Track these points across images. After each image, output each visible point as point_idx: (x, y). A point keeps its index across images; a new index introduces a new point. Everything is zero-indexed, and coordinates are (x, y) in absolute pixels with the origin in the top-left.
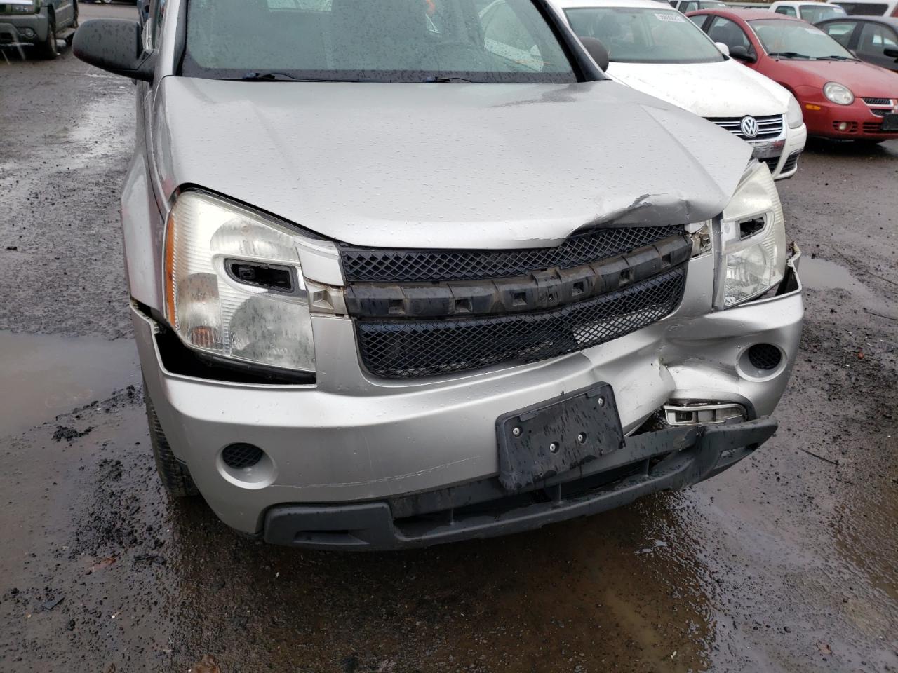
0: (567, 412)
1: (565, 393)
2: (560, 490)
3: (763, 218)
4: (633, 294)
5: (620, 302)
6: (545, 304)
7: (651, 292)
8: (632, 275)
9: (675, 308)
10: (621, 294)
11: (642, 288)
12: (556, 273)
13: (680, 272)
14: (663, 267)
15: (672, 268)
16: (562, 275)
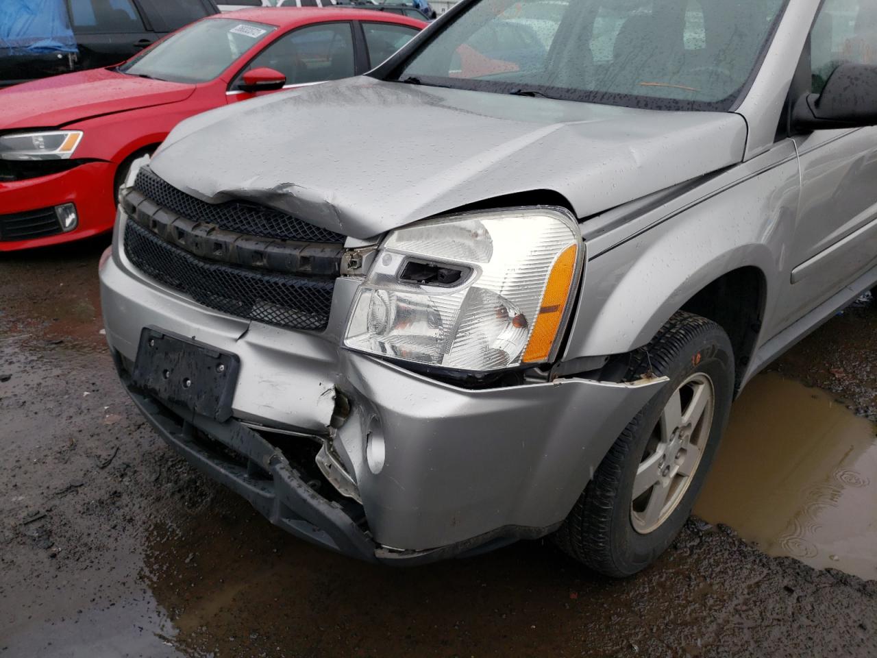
0: (184, 353)
1: (194, 337)
2: (185, 424)
3: (460, 272)
4: (268, 282)
5: (257, 283)
6: (194, 249)
7: (288, 289)
8: (265, 261)
9: (326, 327)
10: (259, 276)
11: (281, 280)
12: (213, 229)
13: (328, 287)
14: (302, 269)
15: (315, 275)
16: (214, 232)
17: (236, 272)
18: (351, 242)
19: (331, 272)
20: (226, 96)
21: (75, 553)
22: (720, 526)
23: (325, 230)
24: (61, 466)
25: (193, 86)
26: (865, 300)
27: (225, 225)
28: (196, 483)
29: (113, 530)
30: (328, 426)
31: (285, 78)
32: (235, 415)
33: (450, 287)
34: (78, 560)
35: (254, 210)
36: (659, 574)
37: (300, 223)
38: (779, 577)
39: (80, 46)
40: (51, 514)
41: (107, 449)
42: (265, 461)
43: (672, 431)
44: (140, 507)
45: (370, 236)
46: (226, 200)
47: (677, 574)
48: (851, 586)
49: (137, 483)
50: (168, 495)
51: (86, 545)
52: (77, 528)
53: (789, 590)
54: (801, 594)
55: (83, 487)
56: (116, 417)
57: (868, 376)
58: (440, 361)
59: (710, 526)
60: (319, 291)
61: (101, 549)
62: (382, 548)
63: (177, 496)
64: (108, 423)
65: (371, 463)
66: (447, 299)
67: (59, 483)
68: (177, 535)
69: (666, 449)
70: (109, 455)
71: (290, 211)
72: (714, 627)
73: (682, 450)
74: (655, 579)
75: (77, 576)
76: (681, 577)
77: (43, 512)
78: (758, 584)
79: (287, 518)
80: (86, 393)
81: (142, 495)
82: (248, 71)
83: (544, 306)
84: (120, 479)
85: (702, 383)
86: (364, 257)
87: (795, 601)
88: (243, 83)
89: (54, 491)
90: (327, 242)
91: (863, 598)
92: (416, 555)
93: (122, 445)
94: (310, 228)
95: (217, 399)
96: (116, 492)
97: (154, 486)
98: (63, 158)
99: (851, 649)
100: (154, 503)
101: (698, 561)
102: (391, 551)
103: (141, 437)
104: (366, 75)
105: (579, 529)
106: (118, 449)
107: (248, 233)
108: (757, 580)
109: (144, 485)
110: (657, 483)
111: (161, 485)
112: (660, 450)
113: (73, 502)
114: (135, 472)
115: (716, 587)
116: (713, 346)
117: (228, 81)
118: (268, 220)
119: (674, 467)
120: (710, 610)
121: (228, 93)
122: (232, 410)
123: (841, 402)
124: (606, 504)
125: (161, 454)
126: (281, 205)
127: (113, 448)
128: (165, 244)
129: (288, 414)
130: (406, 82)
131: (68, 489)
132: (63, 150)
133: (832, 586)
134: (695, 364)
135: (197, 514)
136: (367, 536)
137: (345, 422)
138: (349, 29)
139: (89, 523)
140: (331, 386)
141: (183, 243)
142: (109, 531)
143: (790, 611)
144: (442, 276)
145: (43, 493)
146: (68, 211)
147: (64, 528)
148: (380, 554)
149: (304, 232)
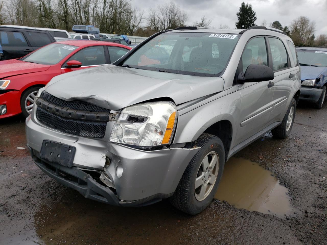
1: (61, 142)
2: (56, 170)
3: (144, 119)
4: (86, 124)
5: (82, 125)
6: (62, 115)
7: (92, 126)
8: (85, 118)
9: (104, 137)
10: (83, 123)
11: (90, 123)
12: (68, 109)
13: (105, 125)
14: (97, 120)
15: (101, 121)
16: (68, 110)
17: (75, 121)
18: (112, 111)
19: (106, 120)
20: (61, 69)
21: (16, 215)
22: (223, 201)
23: (104, 108)
24: (8, 190)
25: (49, 66)
26: (271, 136)
27: (72, 107)
28: (56, 193)
29: (29, 208)
30: (104, 167)
31: (82, 64)
32: (74, 165)
33: (141, 123)
34: (17, 217)
35: (81, 103)
36: (205, 214)
37: (96, 107)
38: (240, 214)
39: (3, 51)
40: (6, 204)
41: (24, 184)
42: (84, 178)
43: (206, 169)
44: (37, 201)
45: (118, 110)
46: (73, 100)
47: (210, 214)
48: (260, 215)
49: (35, 194)
50: (46, 197)
51: (20, 213)
52: (16, 208)
53: (242, 217)
54: (246, 218)
55: (16, 196)
56: (26, 175)
57: (270, 158)
58: (139, 144)
59: (220, 201)
60: (102, 126)
61: (25, 214)
62: (121, 201)
63: (50, 198)
64: (23, 176)
65: (118, 175)
66: (140, 127)
67: (8, 195)
68: (51, 209)
69: (205, 174)
70: (25, 186)
71: (93, 103)
72: (220, 228)
73: (210, 175)
74: (203, 216)
75: (18, 222)
76: (211, 215)
77: (3, 203)
78: (233, 216)
79: (91, 194)
80: (14, 167)
81: (37, 198)
82: (69, 61)
83: (167, 128)
84: (29, 193)
85: (215, 155)
86: (116, 116)
87: (244, 220)
88: (67, 65)
89: (6, 197)
90: (105, 112)
91: (264, 218)
92: (131, 202)
93: (29, 183)
94: (99, 108)
95: (69, 160)
96: (28, 197)
97: (41, 195)
98: (2, 89)
99: (259, 232)
100: (42, 200)
101: (216, 211)
102: (124, 202)
103: (35, 180)
104: (112, 64)
105: (180, 197)
106: (28, 184)
107: (80, 110)
108: (233, 215)
109: (38, 194)
110: (202, 185)
111: (44, 194)
112: (203, 174)
113: (14, 200)
114: (34, 191)
115: (221, 217)
116: (217, 143)
117: (62, 64)
118: (86, 106)
119: (208, 181)
120: (219, 223)
121: (62, 68)
122: (73, 164)
123: (261, 166)
124: (187, 188)
125: (43, 185)
126: (90, 101)
127: (26, 184)
128: (51, 114)
129: (91, 164)
130: (125, 67)
131: (11, 196)
132: (3, 86)
133: (255, 215)
134: (211, 147)
135: (57, 203)
136: (117, 197)
137: (109, 166)
138: (103, 48)
139: (20, 206)
140: (105, 155)
141: (58, 113)
142: (27, 208)
143: (242, 222)
144: (139, 120)
145: (3, 198)
146: (3, 108)
147: (12, 208)
148: (120, 202)
149: (98, 109)
